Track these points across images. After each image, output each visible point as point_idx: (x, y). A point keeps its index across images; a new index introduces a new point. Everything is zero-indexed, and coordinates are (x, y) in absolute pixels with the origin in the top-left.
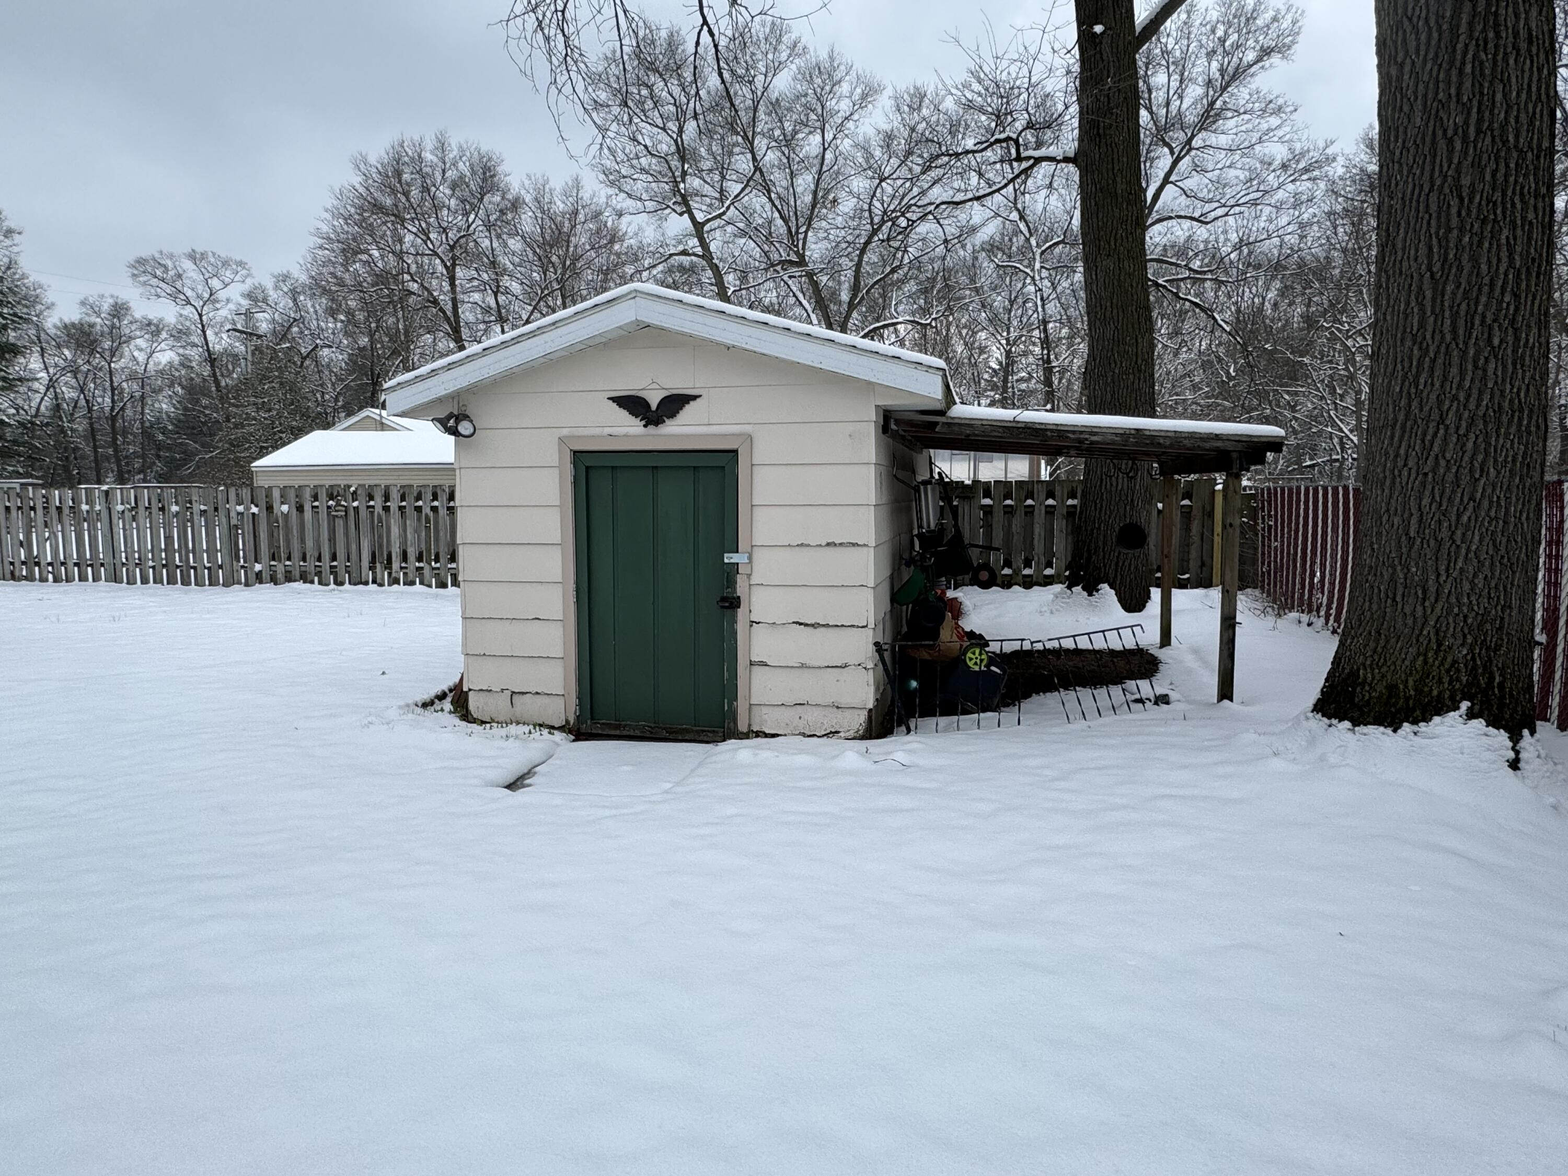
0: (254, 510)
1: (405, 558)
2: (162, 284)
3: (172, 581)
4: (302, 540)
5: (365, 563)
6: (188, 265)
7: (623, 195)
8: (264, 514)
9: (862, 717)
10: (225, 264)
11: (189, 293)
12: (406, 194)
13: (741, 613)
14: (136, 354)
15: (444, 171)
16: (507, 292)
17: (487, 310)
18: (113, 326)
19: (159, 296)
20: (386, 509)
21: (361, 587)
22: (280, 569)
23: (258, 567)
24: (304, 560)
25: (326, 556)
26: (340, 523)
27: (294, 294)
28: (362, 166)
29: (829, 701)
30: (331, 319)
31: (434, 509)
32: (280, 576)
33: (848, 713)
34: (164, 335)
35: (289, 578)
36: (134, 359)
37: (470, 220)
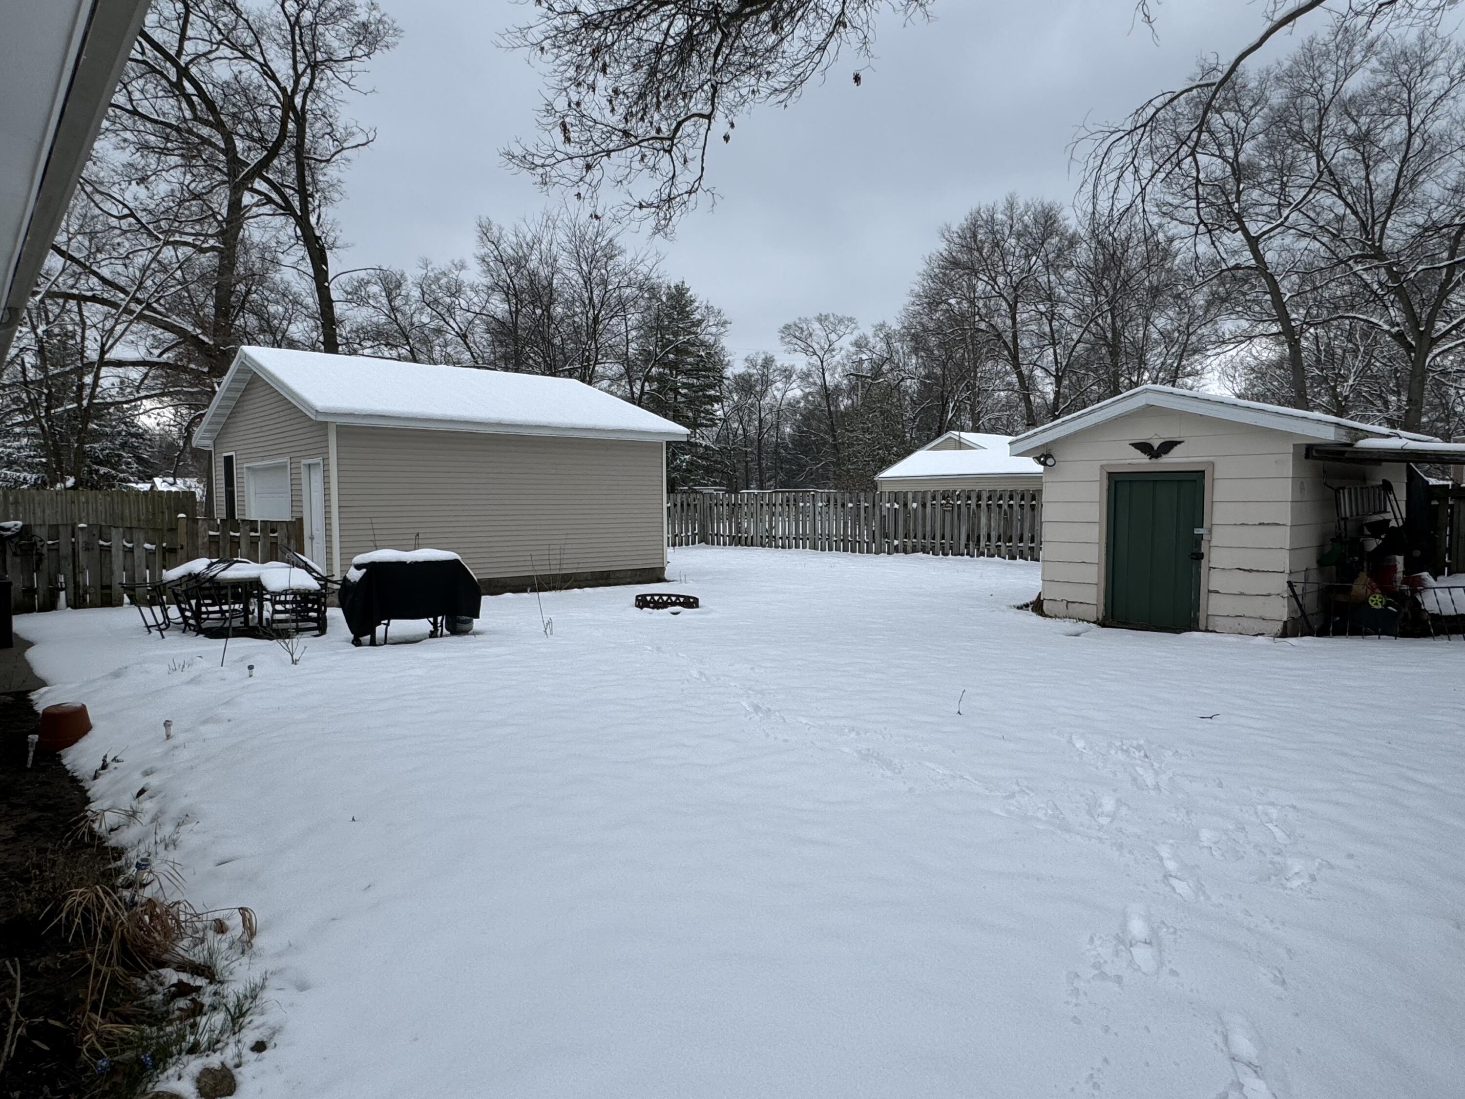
0: (896, 506)
1: (989, 539)
2: (799, 342)
3: (845, 550)
4: (924, 526)
5: (963, 541)
6: (816, 325)
7: (1175, 223)
8: (902, 509)
9: (1280, 626)
10: (841, 321)
11: (816, 347)
12: (980, 250)
13: (1204, 562)
14: (776, 393)
15: (1011, 227)
16: (1061, 317)
17: (1041, 336)
18: (763, 375)
19: (795, 351)
20: (979, 506)
21: (959, 557)
22: (909, 544)
23: (896, 542)
24: (924, 538)
25: (938, 536)
26: (948, 516)
27: (888, 339)
28: (947, 235)
29: (1258, 615)
30: (914, 357)
31: (1010, 506)
32: (909, 549)
33: (1270, 623)
34: (794, 377)
35: (914, 550)
36: (775, 397)
37: (1032, 263)
